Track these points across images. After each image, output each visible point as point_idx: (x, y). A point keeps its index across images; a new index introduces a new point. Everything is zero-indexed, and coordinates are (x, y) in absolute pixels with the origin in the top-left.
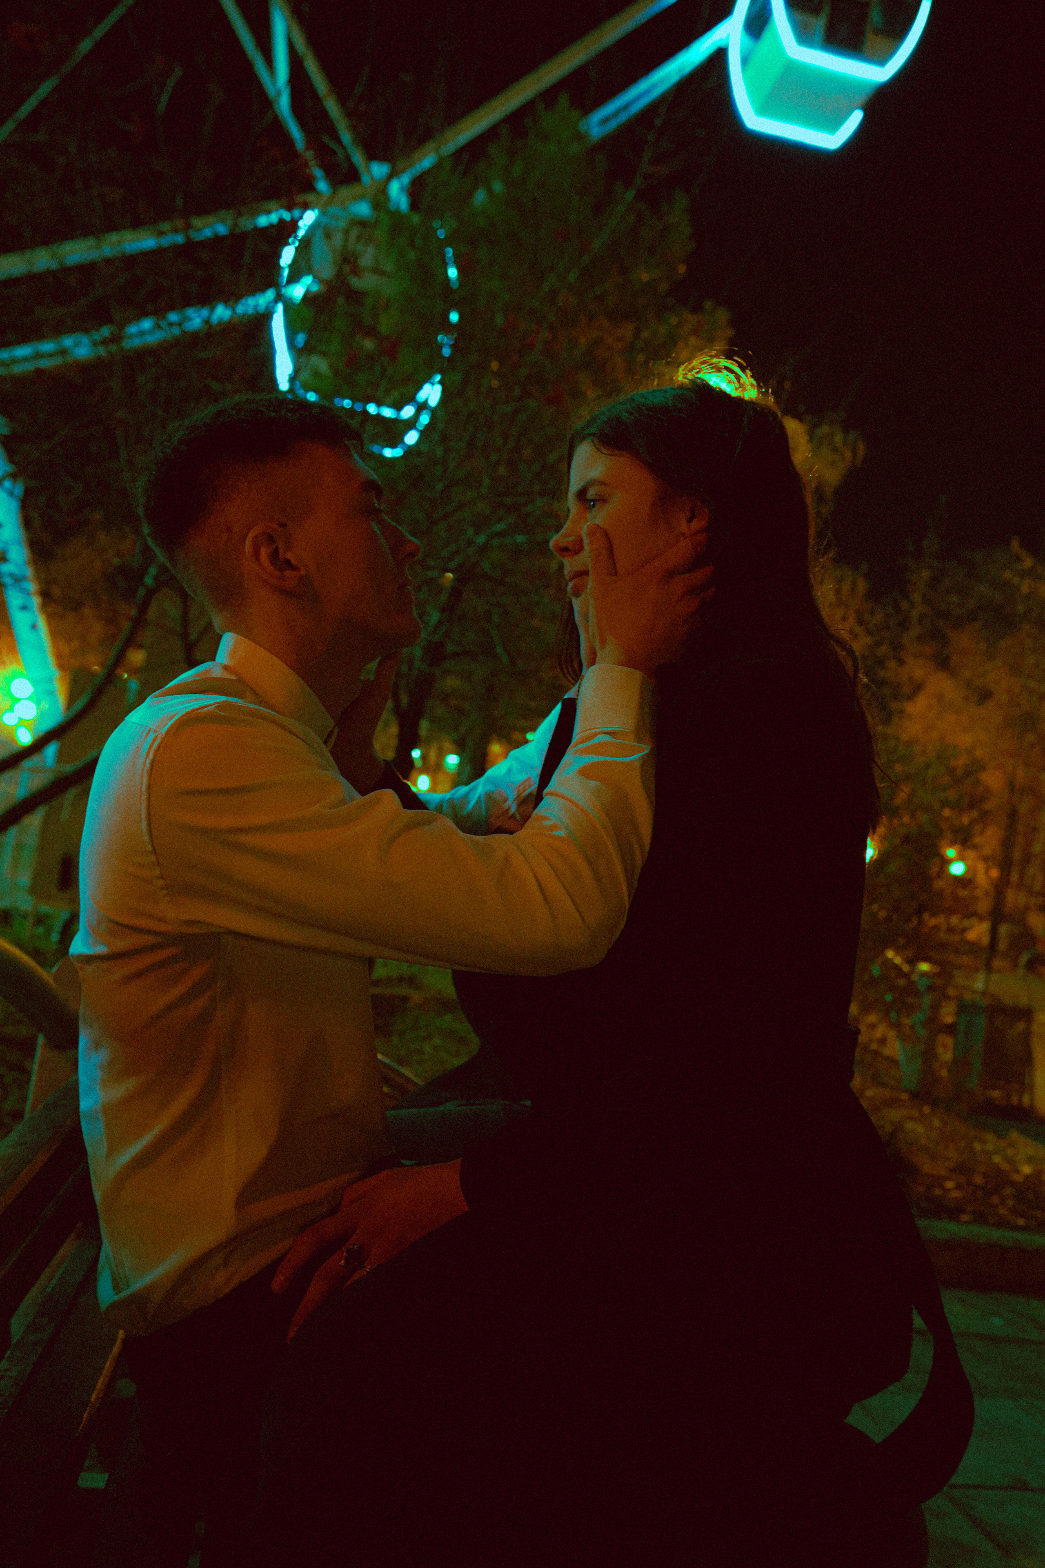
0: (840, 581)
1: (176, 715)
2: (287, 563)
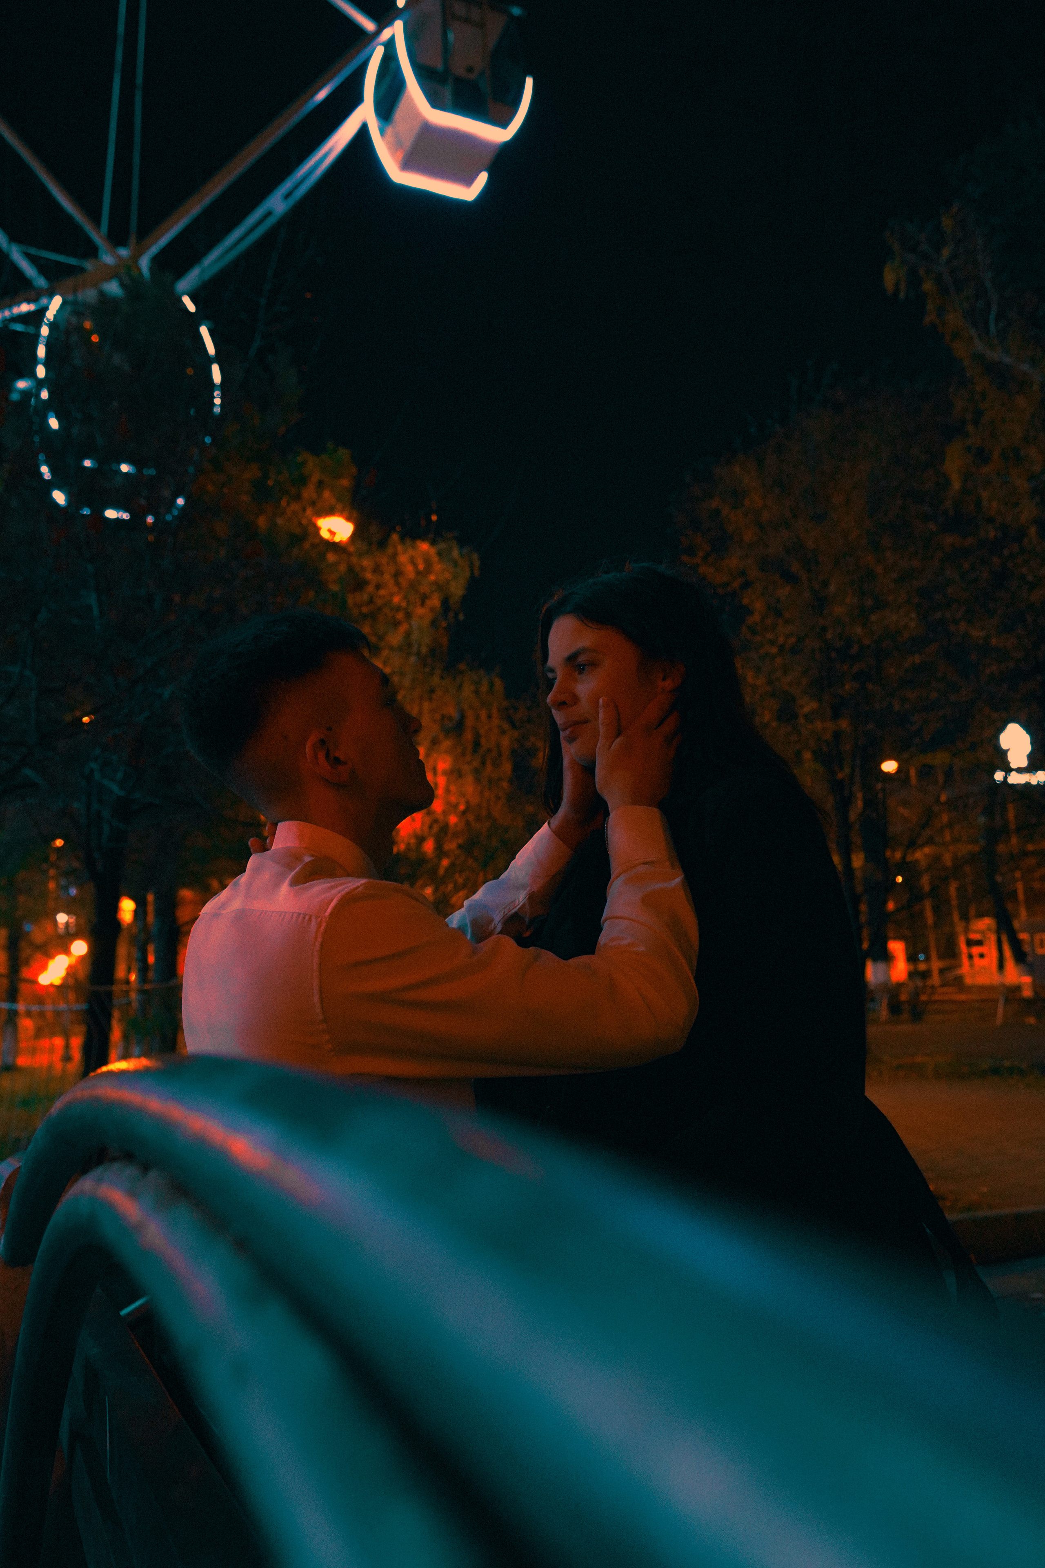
0: (477, 683)
1: (332, 900)
2: (337, 760)
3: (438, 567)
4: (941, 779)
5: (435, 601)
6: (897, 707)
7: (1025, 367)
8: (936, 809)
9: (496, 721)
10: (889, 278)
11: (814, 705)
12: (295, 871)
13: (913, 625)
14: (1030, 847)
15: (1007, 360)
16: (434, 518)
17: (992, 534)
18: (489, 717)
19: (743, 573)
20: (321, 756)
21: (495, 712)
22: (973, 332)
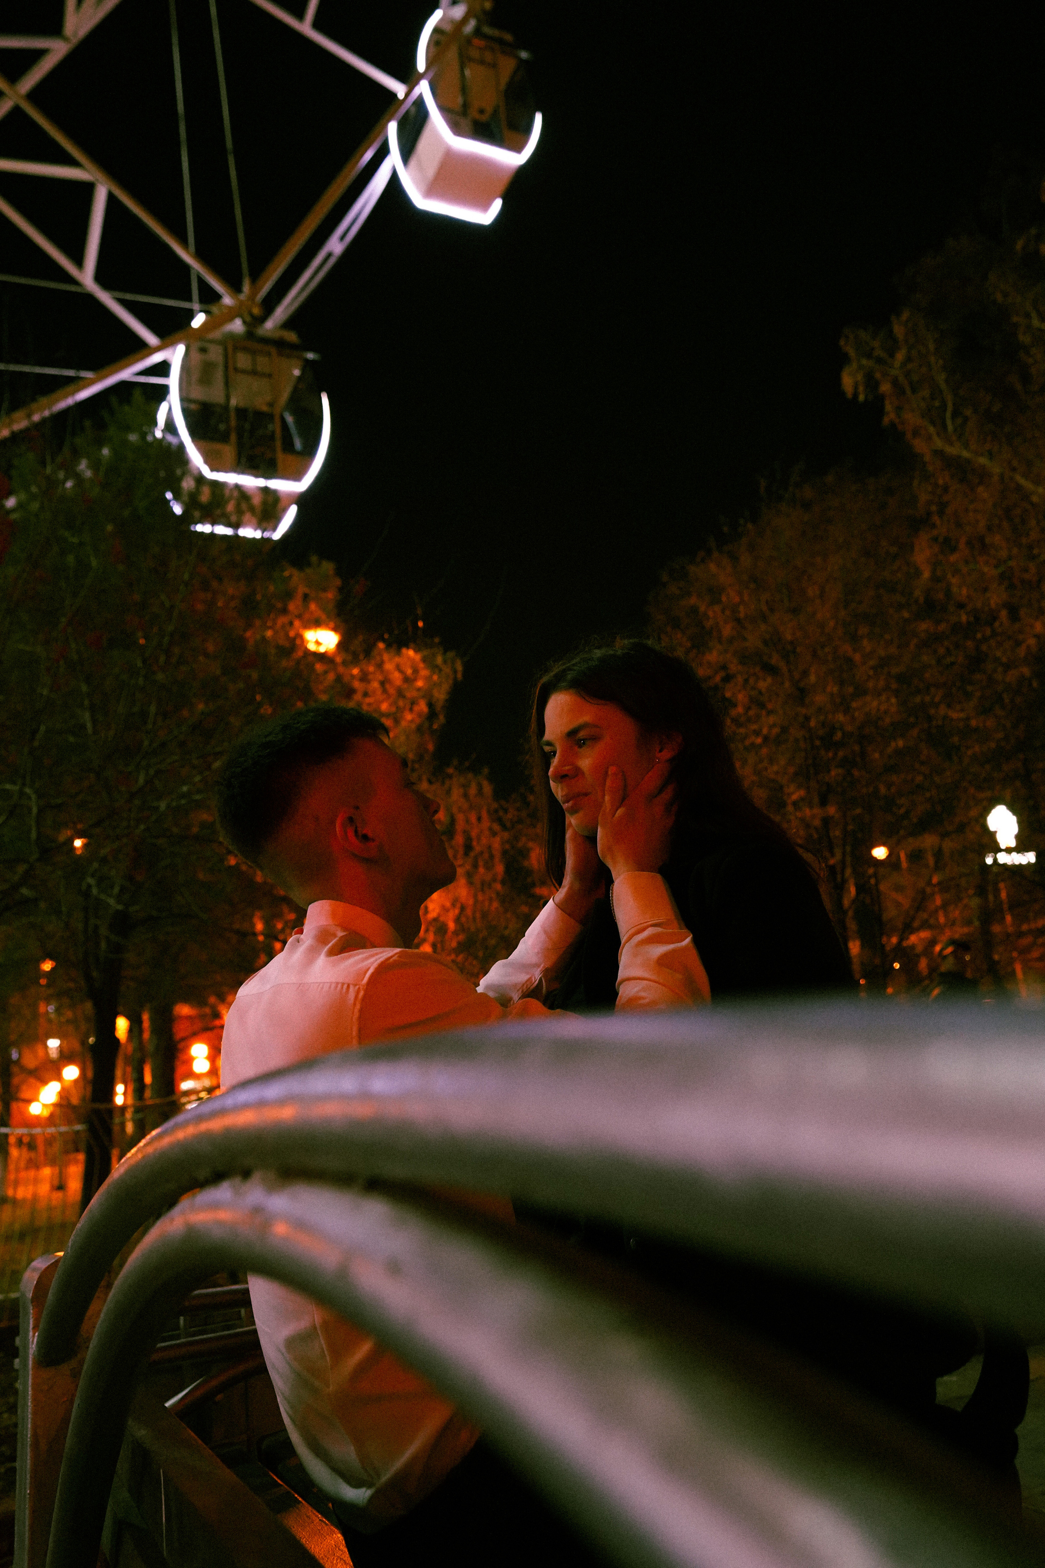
0: (465, 786)
1: (368, 970)
2: (365, 838)
3: (424, 672)
4: (931, 861)
5: (422, 707)
6: (883, 790)
7: (983, 460)
8: (929, 890)
9: (486, 823)
10: (849, 381)
11: (802, 793)
12: (330, 945)
13: (893, 709)
14: (1025, 927)
15: (965, 454)
16: (420, 624)
17: (964, 618)
18: (479, 819)
19: (724, 667)
20: (351, 834)
21: (484, 814)
22: (932, 429)
